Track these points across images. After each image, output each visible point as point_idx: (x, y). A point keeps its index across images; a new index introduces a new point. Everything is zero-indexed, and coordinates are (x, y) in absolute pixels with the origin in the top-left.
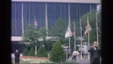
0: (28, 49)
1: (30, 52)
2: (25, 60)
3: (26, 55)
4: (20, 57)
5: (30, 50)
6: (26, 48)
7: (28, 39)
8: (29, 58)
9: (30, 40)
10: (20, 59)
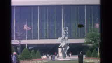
0: (91, 50)
1: (93, 53)
2: (88, 61)
3: (89, 56)
4: (83, 59)
5: (92, 52)
6: (89, 49)
7: (90, 41)
8: (92, 59)
9: (93, 42)
10: (83, 60)
